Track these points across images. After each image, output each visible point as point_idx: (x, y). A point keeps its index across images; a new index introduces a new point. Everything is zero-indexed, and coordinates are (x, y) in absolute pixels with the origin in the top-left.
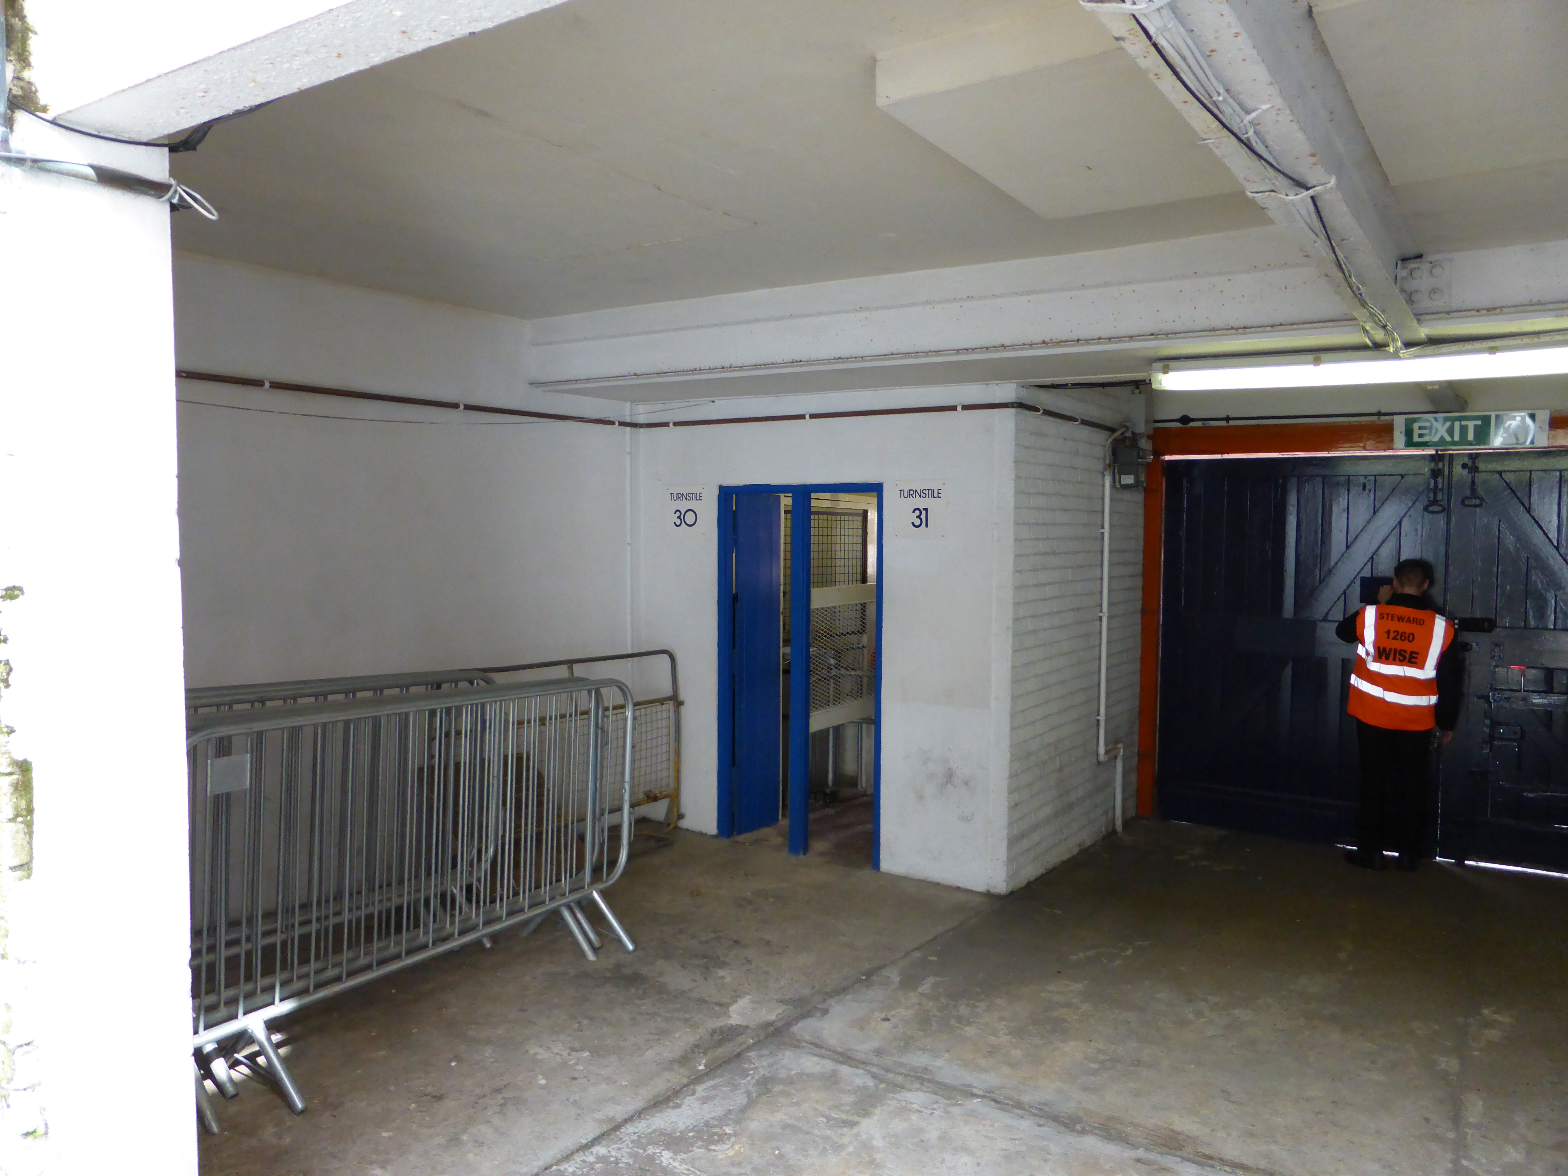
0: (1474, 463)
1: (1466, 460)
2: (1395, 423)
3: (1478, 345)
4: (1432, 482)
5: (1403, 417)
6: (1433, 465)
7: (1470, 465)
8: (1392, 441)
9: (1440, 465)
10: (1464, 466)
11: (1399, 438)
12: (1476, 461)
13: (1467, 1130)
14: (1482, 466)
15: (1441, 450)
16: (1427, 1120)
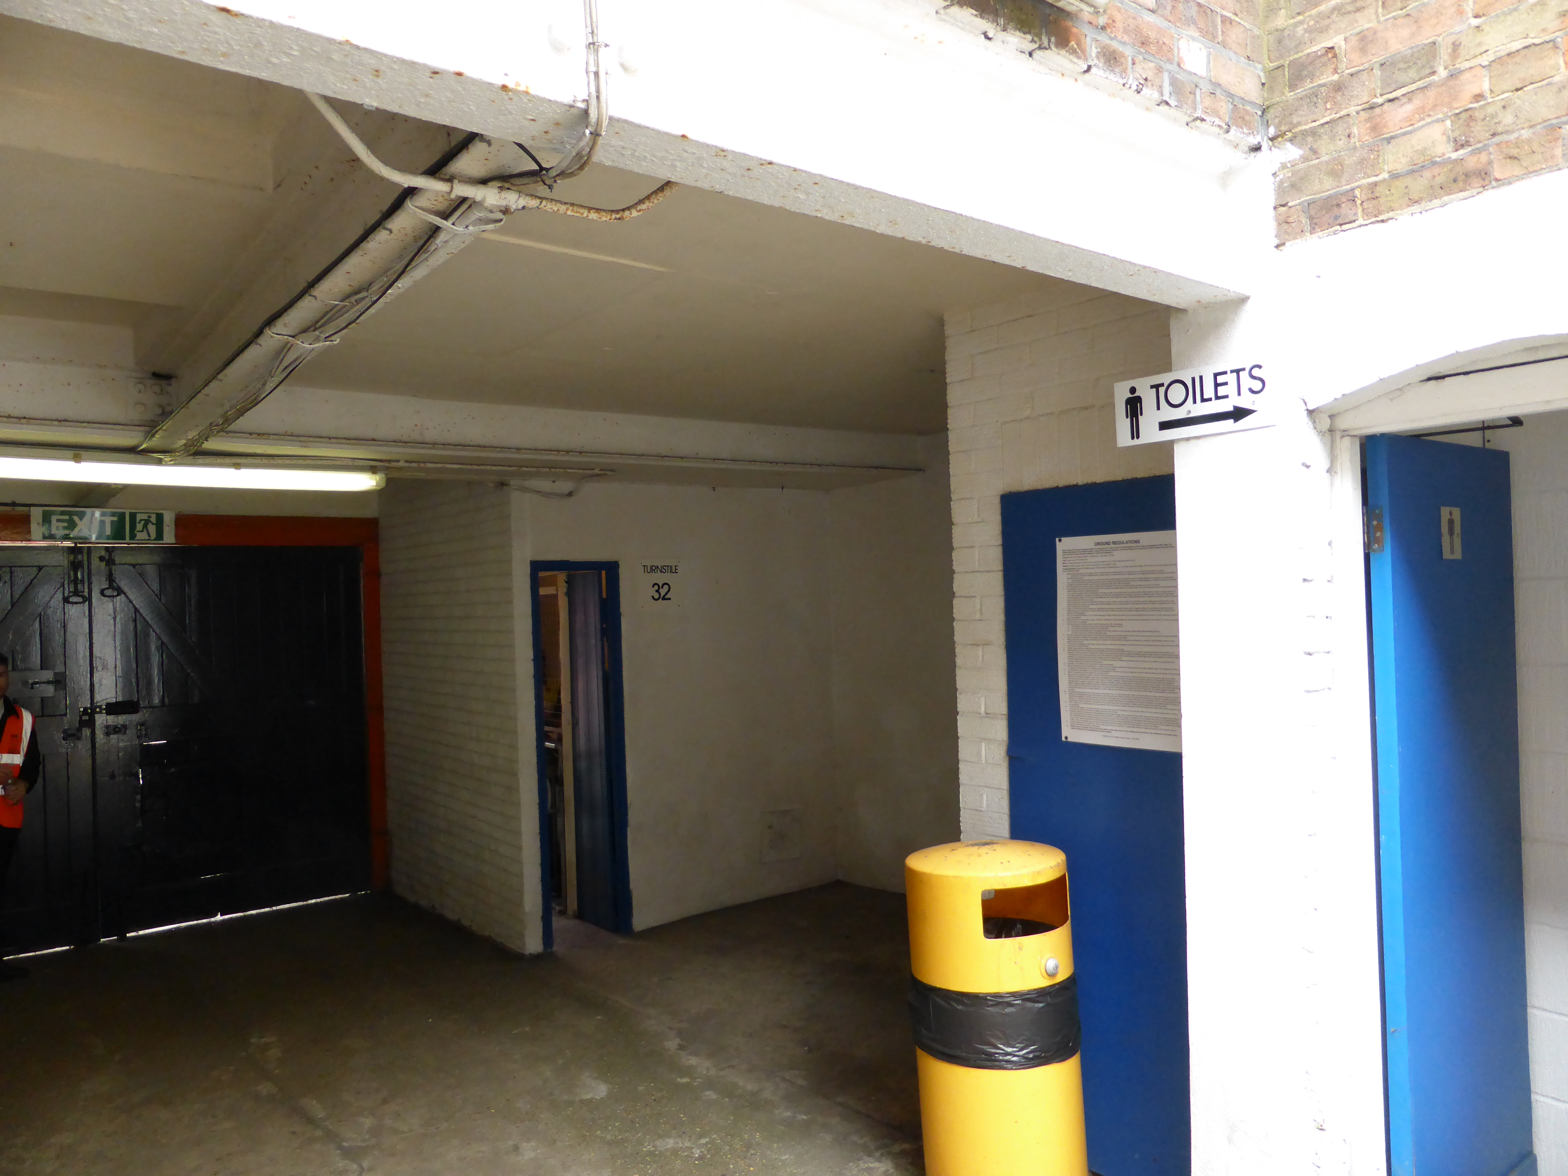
0: (110, 556)
1: (103, 553)
2: (32, 514)
3: (228, 460)
4: (72, 573)
5: (41, 509)
6: (72, 558)
7: (107, 558)
8: (29, 532)
9: (80, 557)
10: (101, 559)
11: (36, 529)
12: (113, 554)
13: (325, 1124)
14: (118, 559)
15: (80, 543)
16: (294, 1133)
